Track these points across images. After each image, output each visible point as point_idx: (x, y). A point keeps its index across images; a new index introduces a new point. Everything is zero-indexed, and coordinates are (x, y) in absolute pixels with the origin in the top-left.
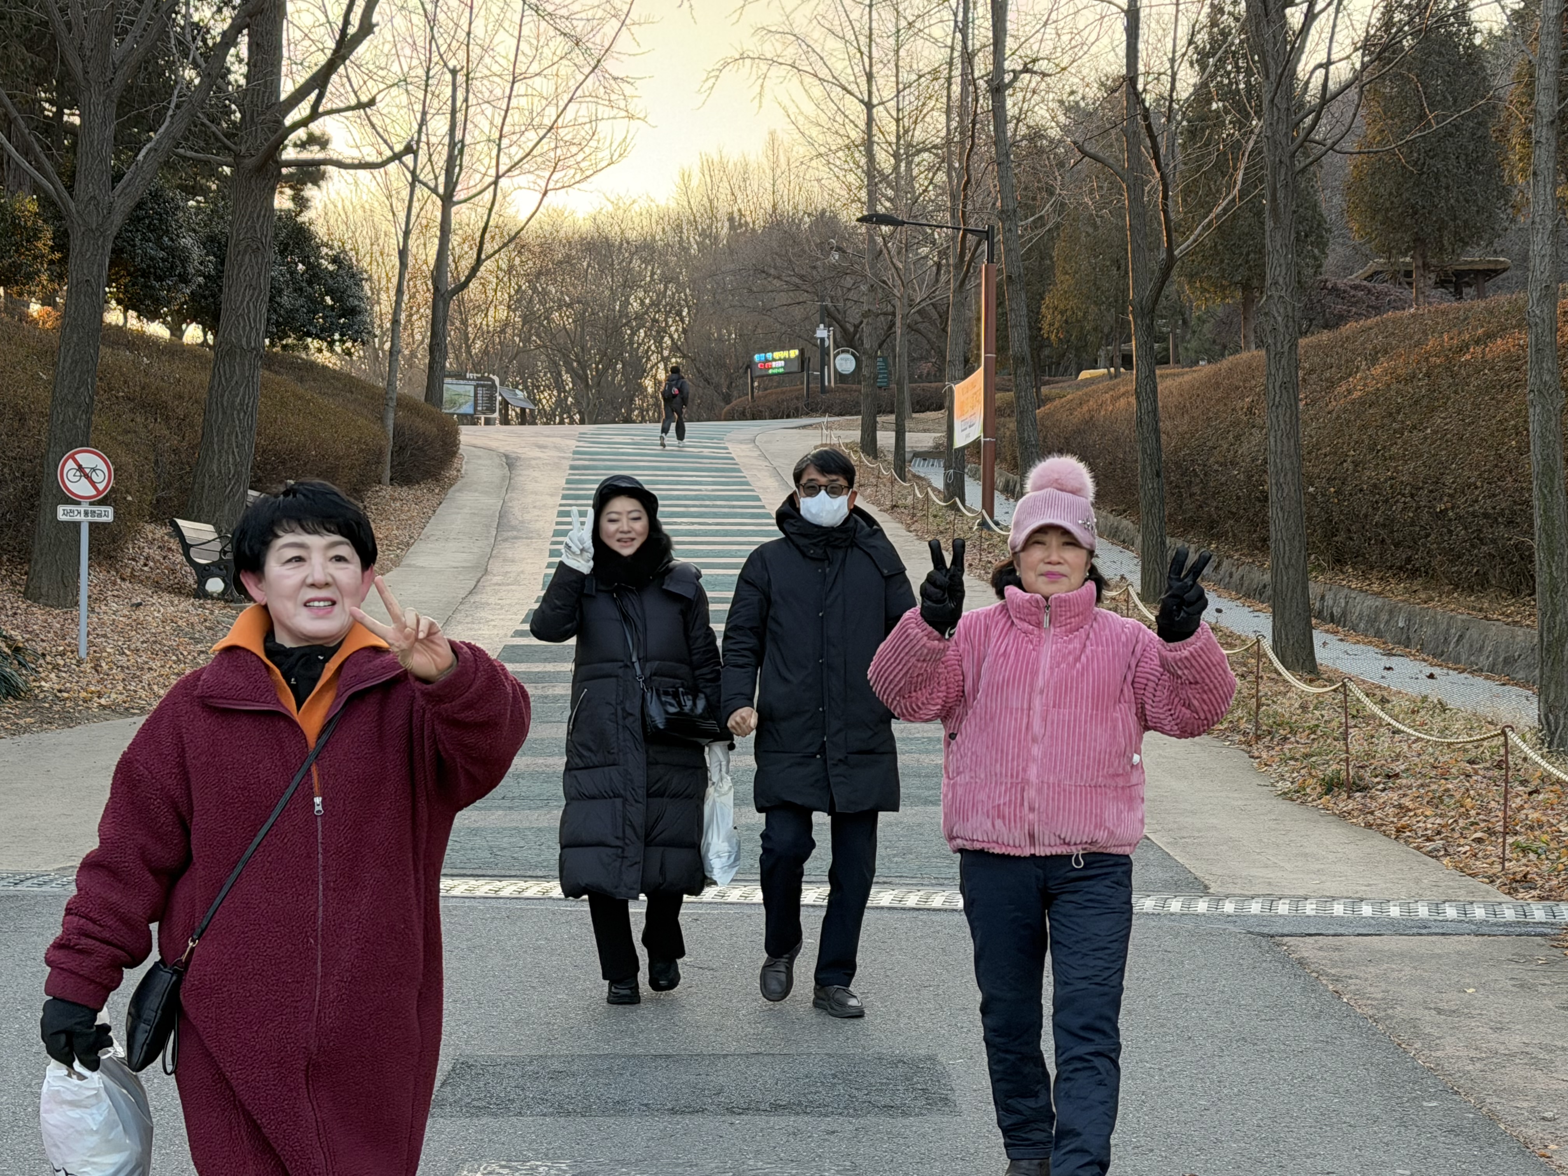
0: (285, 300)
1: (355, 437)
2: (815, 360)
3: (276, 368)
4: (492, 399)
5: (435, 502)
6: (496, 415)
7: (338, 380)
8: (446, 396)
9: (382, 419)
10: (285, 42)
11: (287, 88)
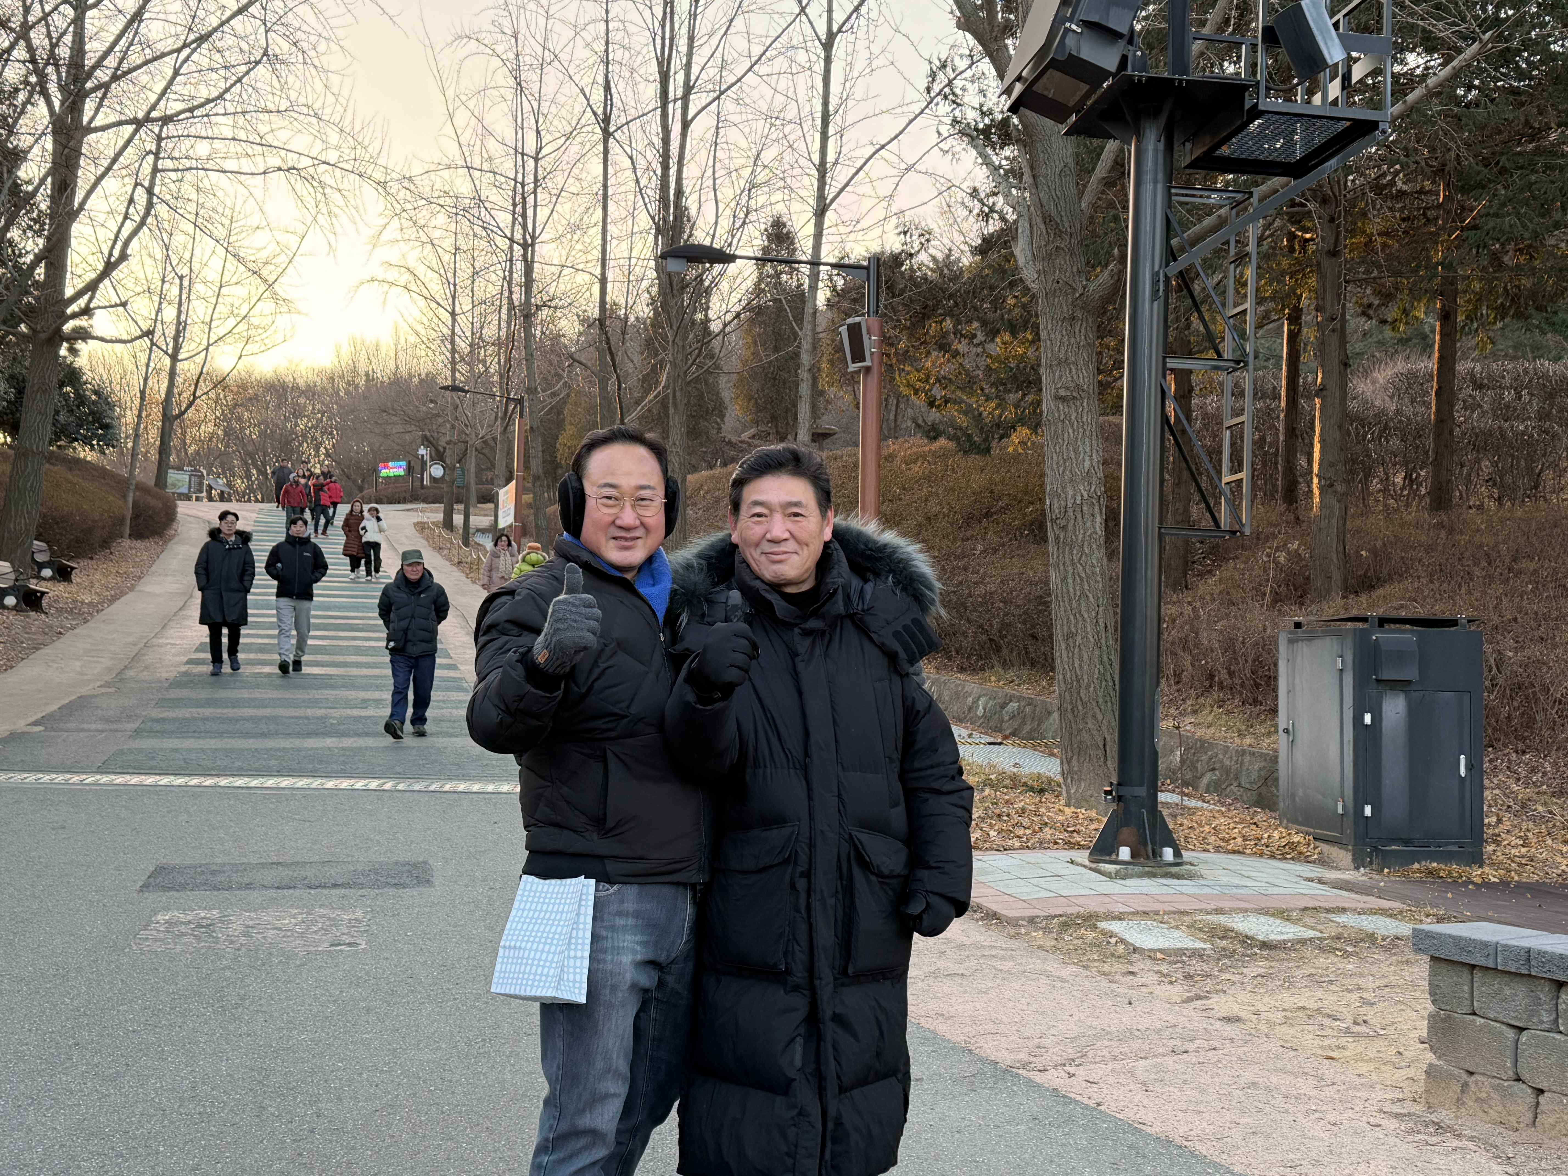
0: (61, 418)
1: (106, 508)
2: (418, 468)
3: (53, 461)
4: (201, 484)
5: (159, 550)
6: (204, 494)
7: (95, 470)
8: (169, 481)
9: (125, 497)
10: (69, 263)
11: (69, 292)
